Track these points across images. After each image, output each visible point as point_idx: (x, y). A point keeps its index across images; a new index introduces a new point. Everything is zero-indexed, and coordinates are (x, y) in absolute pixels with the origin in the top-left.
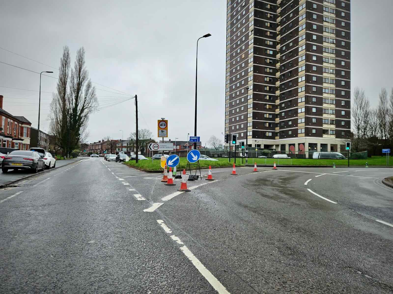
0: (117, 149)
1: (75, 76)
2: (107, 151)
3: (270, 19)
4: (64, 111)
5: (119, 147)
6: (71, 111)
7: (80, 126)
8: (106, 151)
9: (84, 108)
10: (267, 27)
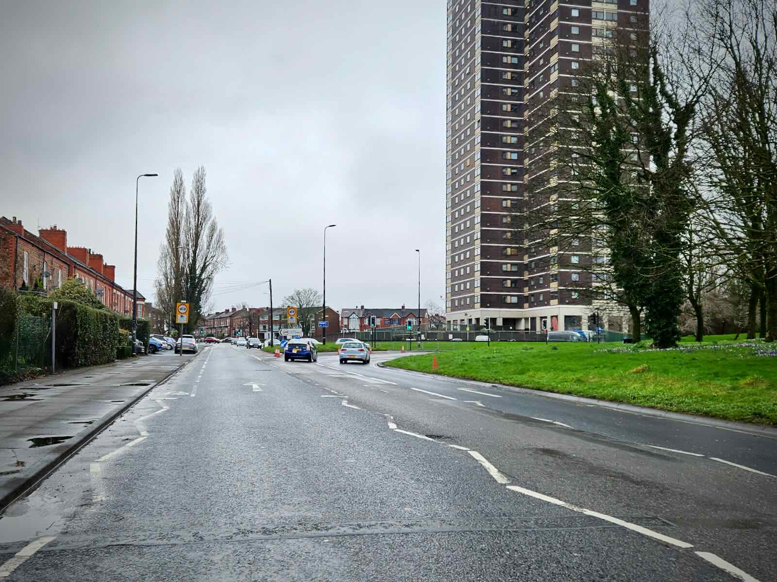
0: (261, 327)
1: (192, 215)
2: (241, 331)
3: (513, 96)
4: (178, 271)
5: (264, 322)
6: (187, 270)
7: (200, 293)
8: (239, 331)
9: (207, 264)
10: (506, 113)
